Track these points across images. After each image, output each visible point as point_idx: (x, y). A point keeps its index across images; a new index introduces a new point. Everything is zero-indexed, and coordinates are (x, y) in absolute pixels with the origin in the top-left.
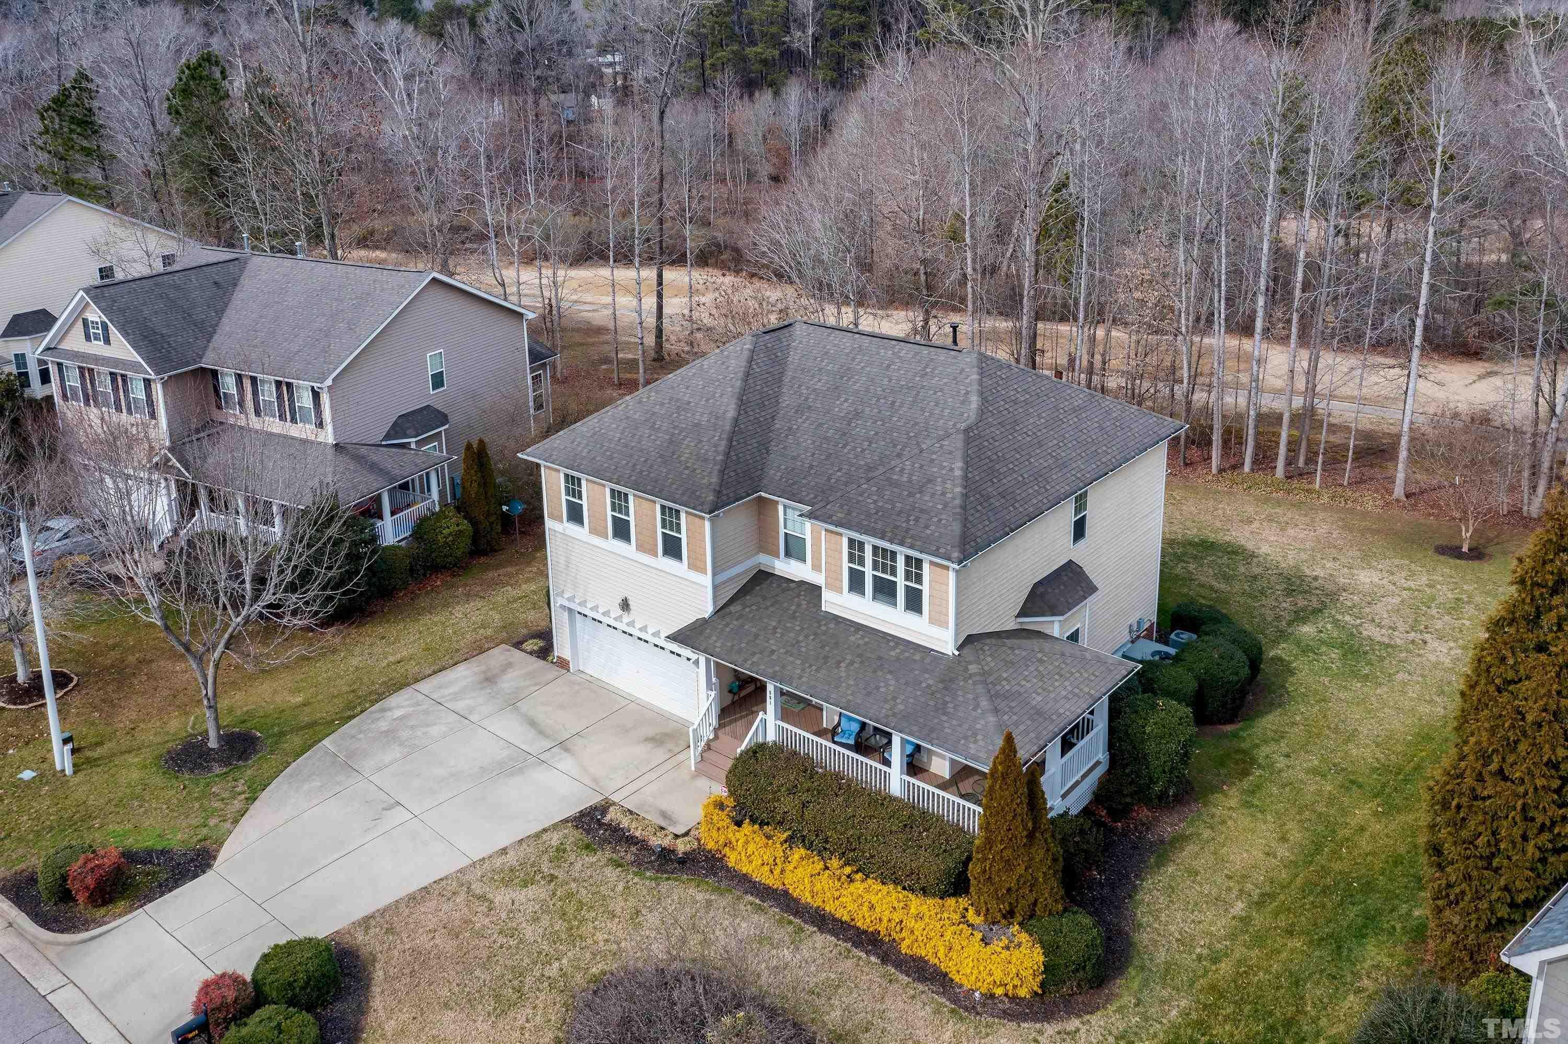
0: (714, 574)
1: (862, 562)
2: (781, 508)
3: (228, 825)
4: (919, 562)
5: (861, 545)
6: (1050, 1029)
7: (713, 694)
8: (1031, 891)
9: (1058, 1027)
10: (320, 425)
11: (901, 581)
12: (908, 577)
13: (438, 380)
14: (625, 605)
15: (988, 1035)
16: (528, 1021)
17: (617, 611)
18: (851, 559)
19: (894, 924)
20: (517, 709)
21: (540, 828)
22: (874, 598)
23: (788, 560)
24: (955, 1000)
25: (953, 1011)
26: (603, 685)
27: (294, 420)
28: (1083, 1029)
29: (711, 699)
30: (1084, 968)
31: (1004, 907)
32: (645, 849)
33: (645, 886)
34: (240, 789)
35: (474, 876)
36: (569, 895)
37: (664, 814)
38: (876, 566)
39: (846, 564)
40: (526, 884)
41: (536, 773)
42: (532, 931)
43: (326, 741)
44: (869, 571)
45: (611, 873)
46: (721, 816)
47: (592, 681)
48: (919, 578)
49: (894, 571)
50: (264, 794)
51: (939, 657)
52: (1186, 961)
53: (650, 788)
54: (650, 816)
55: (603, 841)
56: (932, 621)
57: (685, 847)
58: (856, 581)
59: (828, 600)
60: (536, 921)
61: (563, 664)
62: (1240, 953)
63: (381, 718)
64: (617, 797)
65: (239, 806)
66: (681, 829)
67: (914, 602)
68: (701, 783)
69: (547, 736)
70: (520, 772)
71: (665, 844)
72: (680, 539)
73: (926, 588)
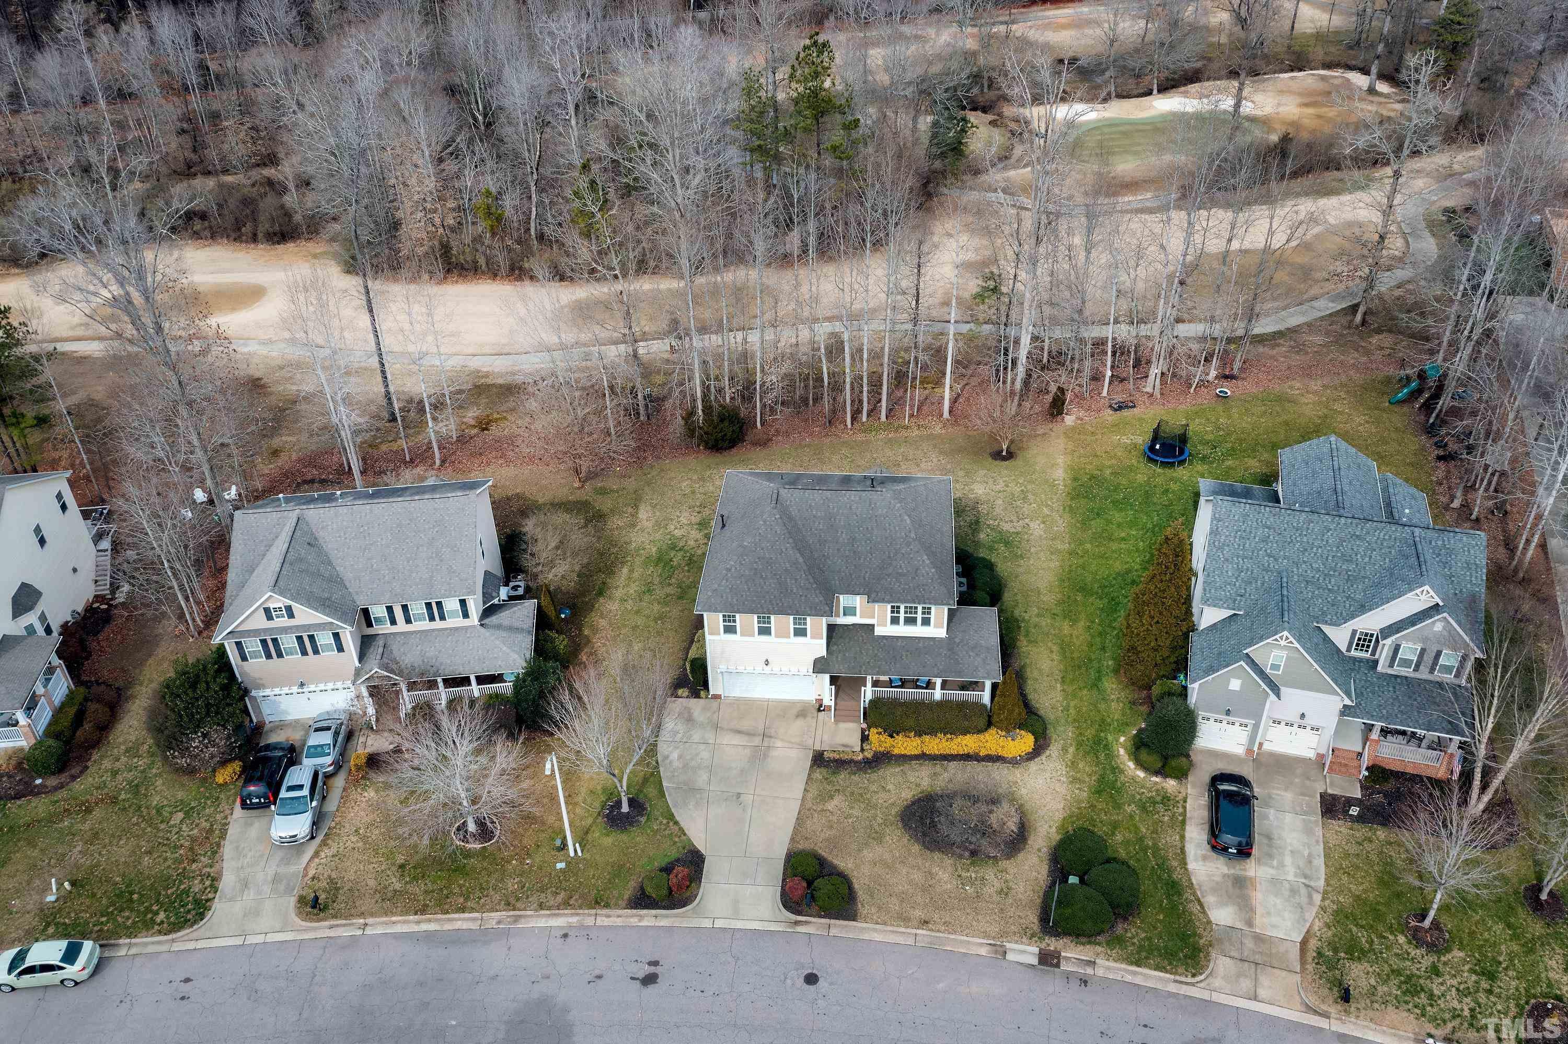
1: (898, 612)
2: (840, 595)
3: (684, 837)
4: (928, 608)
5: (898, 608)
9: (1045, 755)
12: (923, 613)
14: (767, 663)
15: (1029, 769)
16: (892, 840)
18: (892, 612)
20: (721, 728)
21: (807, 774)
22: (907, 624)
23: (845, 617)
26: (746, 699)
27: (442, 619)
28: (1051, 751)
30: (1040, 732)
32: (856, 762)
33: (874, 776)
34: (665, 821)
35: (809, 805)
36: (852, 793)
37: (844, 746)
38: (906, 612)
39: (889, 615)
40: (832, 797)
41: (774, 753)
42: (856, 812)
43: (665, 784)
44: (902, 616)
45: (855, 778)
46: (885, 737)
47: (738, 699)
48: (929, 613)
49: (916, 613)
50: (678, 818)
51: (941, 640)
52: (1060, 714)
53: (826, 737)
54: (841, 749)
55: (837, 768)
56: (935, 627)
57: (869, 755)
58: (895, 621)
59: (879, 631)
60: (852, 808)
61: (717, 697)
62: (1072, 704)
63: (671, 762)
64: (818, 747)
65: (676, 828)
66: (858, 749)
67: (926, 622)
68: (842, 725)
69: (754, 735)
70: (766, 756)
71: (860, 757)
72: (806, 628)
73: (932, 617)
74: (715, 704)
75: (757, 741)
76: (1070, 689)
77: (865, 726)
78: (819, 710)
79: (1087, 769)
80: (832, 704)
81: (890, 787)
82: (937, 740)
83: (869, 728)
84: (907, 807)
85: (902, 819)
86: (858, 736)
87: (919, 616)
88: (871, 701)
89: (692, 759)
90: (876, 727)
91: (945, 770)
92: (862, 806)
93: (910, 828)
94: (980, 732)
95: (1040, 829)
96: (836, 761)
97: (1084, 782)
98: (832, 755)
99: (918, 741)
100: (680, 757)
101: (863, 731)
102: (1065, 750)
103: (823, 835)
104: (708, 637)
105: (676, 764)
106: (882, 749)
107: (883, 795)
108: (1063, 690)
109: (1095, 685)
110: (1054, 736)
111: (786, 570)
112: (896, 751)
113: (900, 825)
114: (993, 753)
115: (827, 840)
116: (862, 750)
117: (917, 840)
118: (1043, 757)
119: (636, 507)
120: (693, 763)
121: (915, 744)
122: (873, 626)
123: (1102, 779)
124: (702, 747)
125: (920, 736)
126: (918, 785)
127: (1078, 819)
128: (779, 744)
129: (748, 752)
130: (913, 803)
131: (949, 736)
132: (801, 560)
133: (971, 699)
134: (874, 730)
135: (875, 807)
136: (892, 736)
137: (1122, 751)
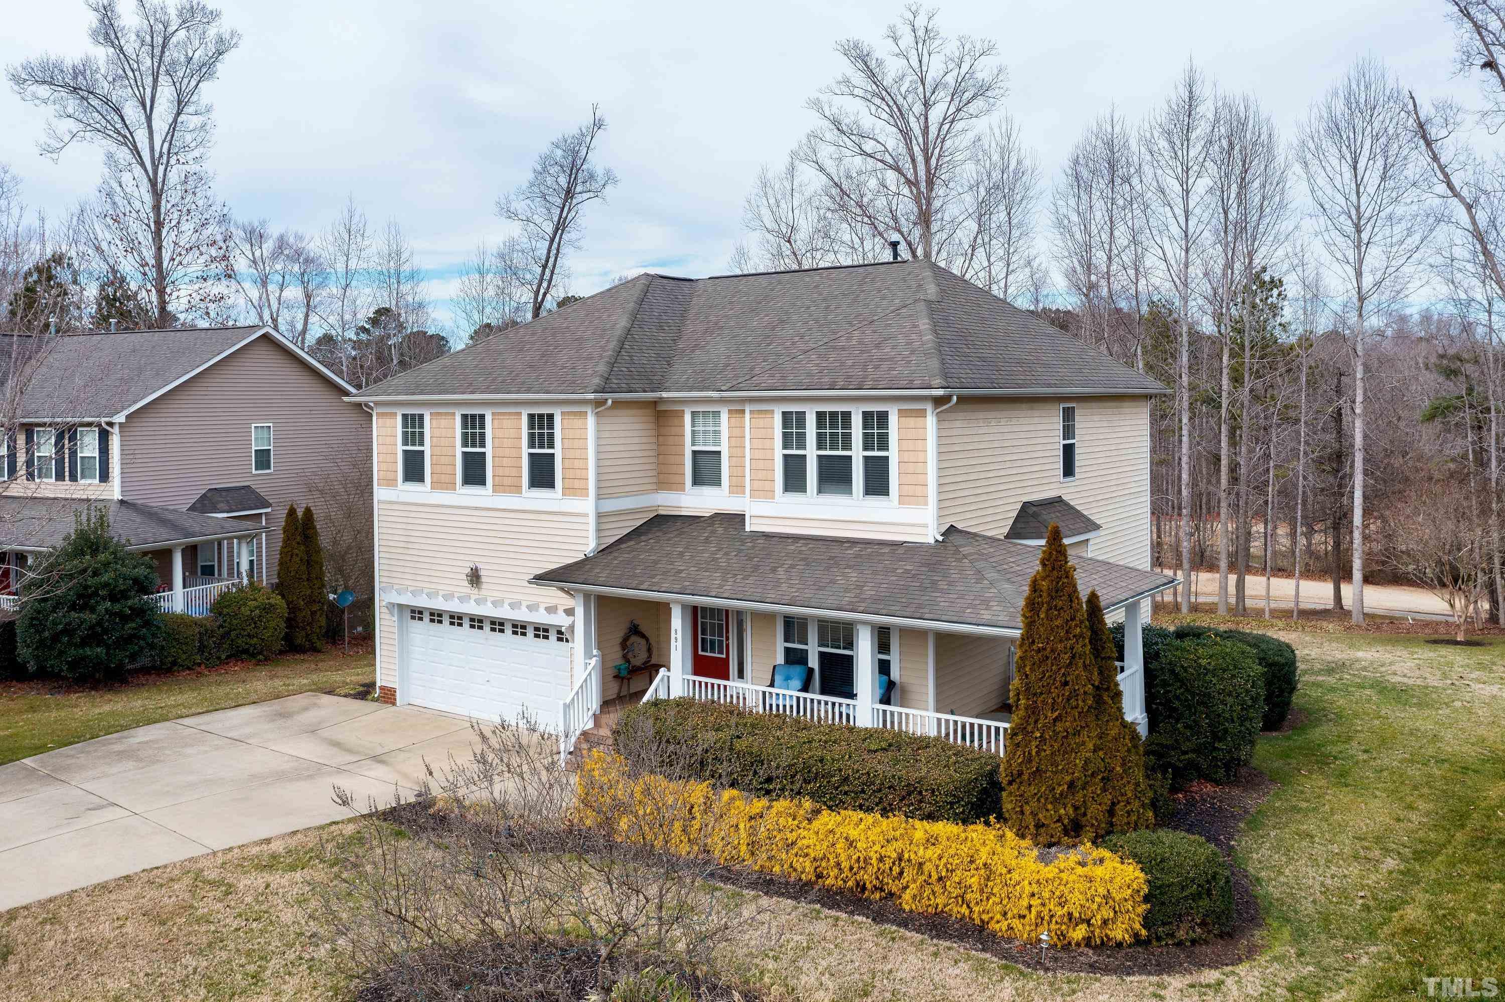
0: (599, 497)
1: (801, 442)
2: (688, 418)
4: (883, 418)
5: (801, 416)
6: (1176, 982)
7: (593, 661)
8: (1104, 790)
9: (1188, 979)
10: (105, 476)
11: (857, 454)
12: (868, 441)
13: (263, 460)
14: (475, 577)
15: (1074, 992)
17: (464, 587)
18: (787, 441)
19: (888, 863)
20: (316, 734)
21: (328, 822)
22: (820, 491)
23: (695, 489)
24: (1006, 955)
25: (1005, 967)
26: (441, 714)
27: (73, 478)
28: (1230, 981)
29: (590, 668)
30: (1209, 893)
31: (1066, 812)
35: (208, 863)
38: (821, 441)
39: (778, 452)
44: (812, 454)
47: (427, 712)
49: (847, 445)
51: (921, 550)
56: (903, 498)
58: (794, 476)
59: (758, 515)
61: (389, 697)
67: (877, 480)
69: (356, 752)
72: (553, 455)
73: (893, 454)
74: (372, 709)
104: (377, 493)
122: (741, 518)
128: (377, 772)
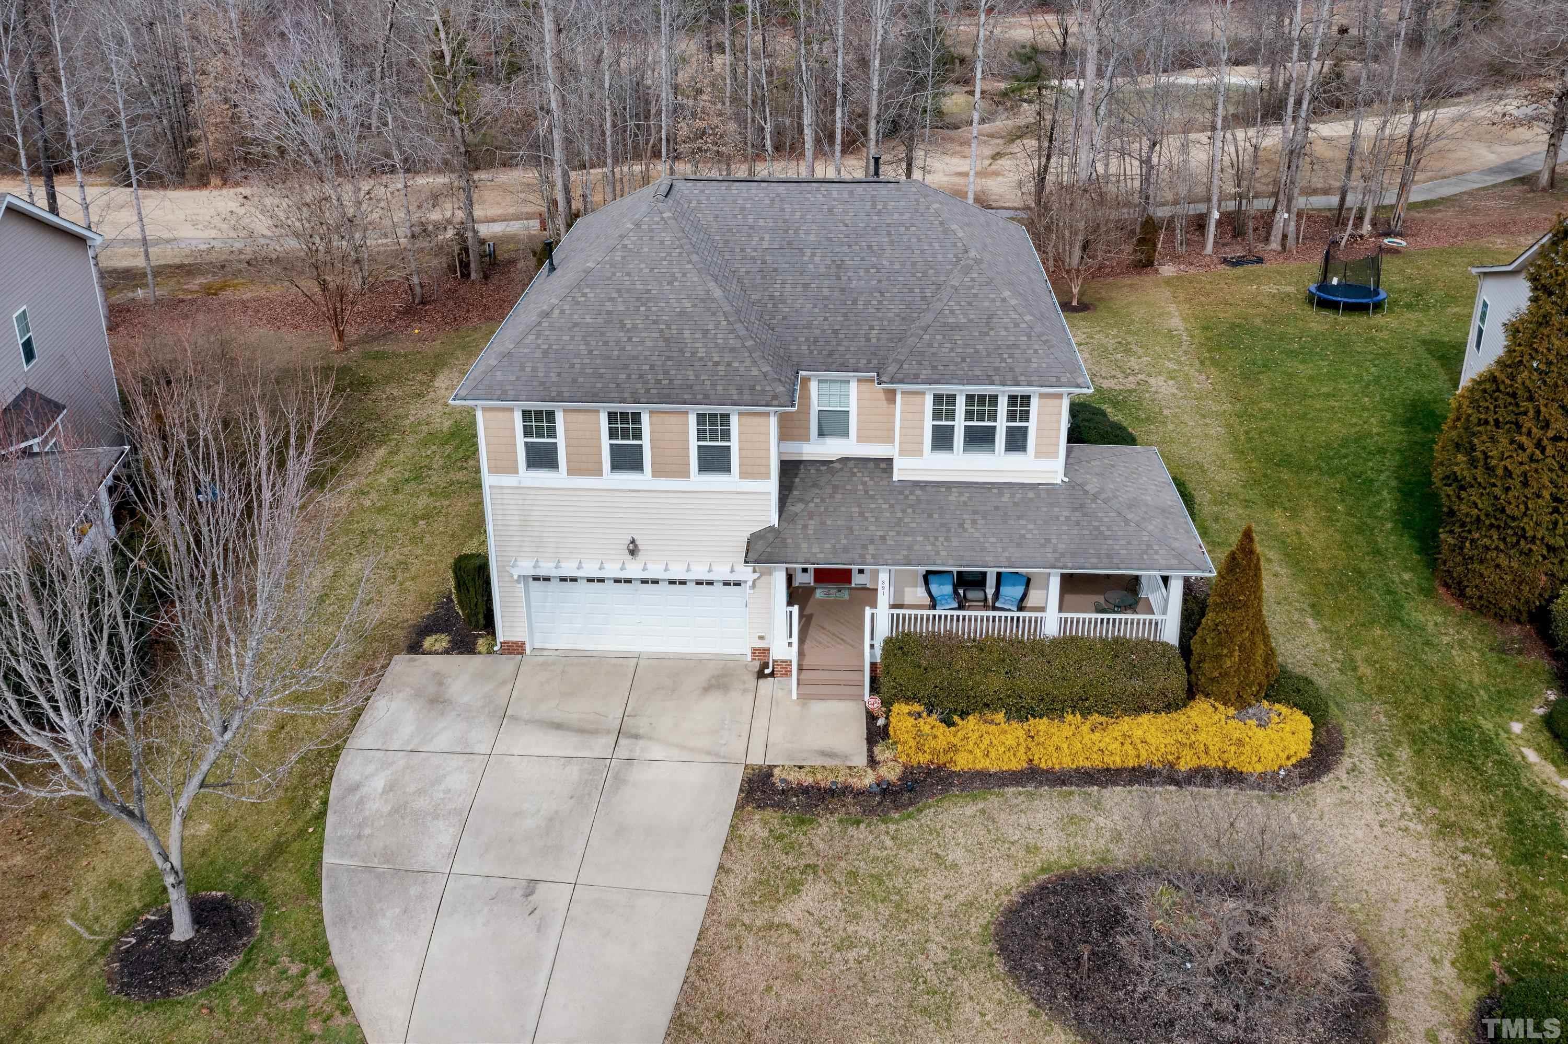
1: (951, 415)
2: (813, 383)
3: (340, 1021)
4: (1026, 399)
12: (1011, 416)
13: (29, 350)
14: (633, 551)
16: (983, 1015)
18: (937, 415)
20: (514, 718)
21: (726, 827)
22: (965, 449)
23: (821, 440)
24: (1261, 788)
26: (589, 654)
32: (859, 793)
33: (908, 828)
34: (295, 969)
35: (730, 911)
36: (853, 875)
37: (824, 754)
38: (969, 416)
39: (929, 423)
40: (795, 888)
41: (638, 774)
42: (867, 930)
43: (329, 858)
44: (960, 424)
45: (860, 833)
46: (930, 724)
47: (564, 655)
48: (1025, 416)
49: (993, 416)
50: (338, 958)
51: (1051, 489)
52: (1338, 677)
53: (777, 735)
54: (818, 762)
55: (808, 807)
56: (1039, 455)
57: (891, 773)
58: (942, 439)
59: (906, 468)
60: (855, 917)
61: (515, 649)
62: (1359, 655)
63: (361, 801)
64: (757, 759)
65: (324, 990)
66: (861, 760)
67: (1017, 441)
68: (818, 707)
69: (594, 732)
70: (620, 781)
71: (869, 779)
72: (729, 447)
73: (1032, 425)
74: (507, 664)
75: (600, 746)
76: (1341, 627)
77: (875, 704)
78: (761, 675)
79: (1466, 799)
80: (792, 654)
81: (956, 855)
82: (1067, 731)
83: (887, 704)
84: (1013, 914)
85: (1003, 949)
86: (859, 730)
87: (1001, 425)
88: (888, 642)
89: (420, 792)
90: (908, 700)
91: (1097, 806)
92: (885, 910)
93: (1032, 974)
94: (1171, 706)
95: (1407, 970)
96: (804, 790)
97: (1476, 834)
98: (794, 777)
99: (1015, 732)
100: (390, 788)
101: (871, 717)
102: (1385, 754)
103: (770, 1000)
104: (488, 480)
105: (377, 806)
106: (923, 759)
107: (933, 879)
108: (1325, 629)
109: (1394, 616)
110: (1348, 726)
111: (682, 314)
112: (962, 762)
113: (1000, 966)
114: (1212, 762)
115: (785, 1019)
116: (873, 762)
117: (1057, 1012)
118: (1341, 771)
119: (433, 374)
120: (422, 803)
121: (1010, 741)
122: (889, 461)
123: (1515, 824)
124: (456, 761)
125: (1023, 719)
126: (1032, 850)
127: (1507, 936)
128: (656, 751)
129: (574, 772)
130: (1028, 900)
131: (1096, 718)
132: (718, 293)
133: (1132, 634)
134: (900, 709)
135: (918, 912)
136: (949, 723)
137: (1532, 756)
